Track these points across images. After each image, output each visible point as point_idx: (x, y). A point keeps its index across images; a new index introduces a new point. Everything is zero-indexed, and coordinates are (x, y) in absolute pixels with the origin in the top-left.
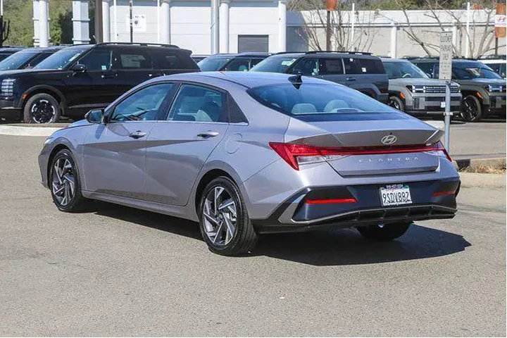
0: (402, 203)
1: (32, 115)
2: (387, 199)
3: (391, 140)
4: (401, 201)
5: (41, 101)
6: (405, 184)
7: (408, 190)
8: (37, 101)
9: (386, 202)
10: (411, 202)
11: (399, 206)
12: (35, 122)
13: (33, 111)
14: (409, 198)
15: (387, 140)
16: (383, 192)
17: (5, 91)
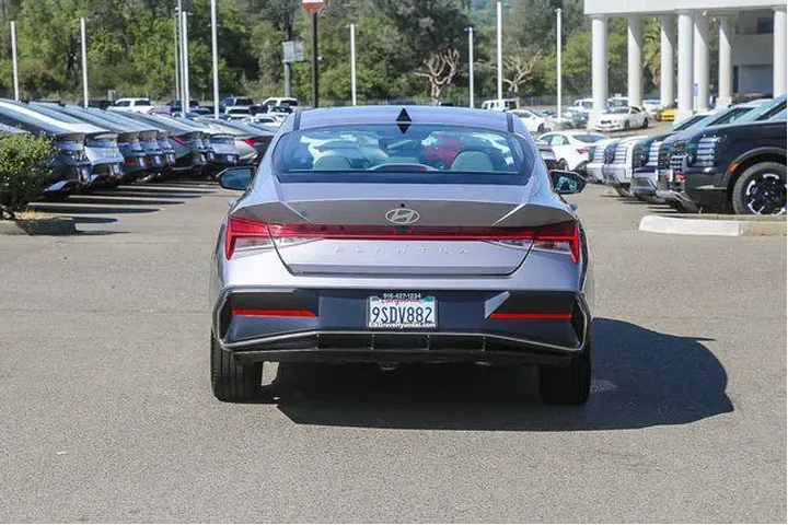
0: (413, 325)
1: (745, 200)
2: (381, 316)
3: (409, 218)
4: (411, 322)
5: (765, 176)
6: (425, 294)
7: (432, 304)
8: (757, 176)
9: (375, 322)
10: (434, 325)
11: (405, 329)
12: (751, 213)
13: (748, 193)
14: (432, 317)
15: (396, 216)
16: (374, 304)
17: (703, 158)
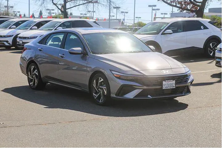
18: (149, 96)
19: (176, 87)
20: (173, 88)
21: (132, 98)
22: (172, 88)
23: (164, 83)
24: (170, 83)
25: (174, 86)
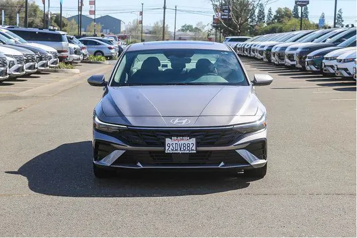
18: (139, 164)
19: (198, 152)
20: (193, 152)
21: (109, 165)
22: (188, 152)
23: (168, 141)
24: (183, 142)
25: (194, 148)
